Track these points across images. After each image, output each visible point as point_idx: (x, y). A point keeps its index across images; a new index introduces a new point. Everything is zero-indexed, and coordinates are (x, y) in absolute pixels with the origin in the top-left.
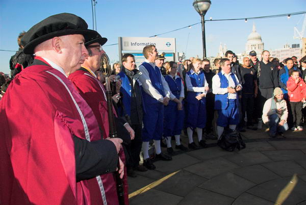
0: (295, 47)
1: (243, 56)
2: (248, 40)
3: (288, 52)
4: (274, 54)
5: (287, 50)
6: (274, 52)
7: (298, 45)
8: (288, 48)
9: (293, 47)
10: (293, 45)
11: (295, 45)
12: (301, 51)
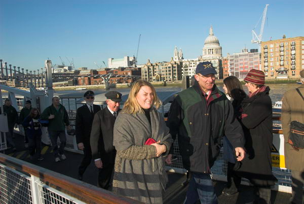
0: (253, 52)
1: (199, 61)
2: (205, 44)
3: (247, 57)
4: (232, 58)
5: (245, 55)
6: (232, 57)
7: (257, 50)
8: (247, 53)
9: (251, 52)
10: (251, 50)
11: (254, 50)
12: (260, 55)
